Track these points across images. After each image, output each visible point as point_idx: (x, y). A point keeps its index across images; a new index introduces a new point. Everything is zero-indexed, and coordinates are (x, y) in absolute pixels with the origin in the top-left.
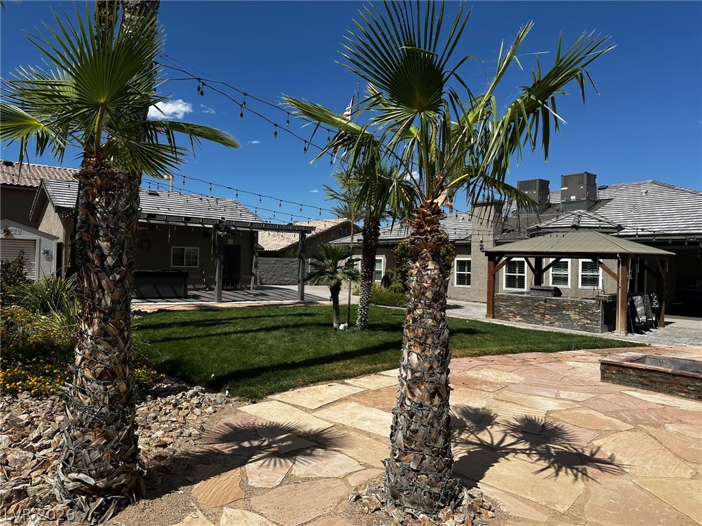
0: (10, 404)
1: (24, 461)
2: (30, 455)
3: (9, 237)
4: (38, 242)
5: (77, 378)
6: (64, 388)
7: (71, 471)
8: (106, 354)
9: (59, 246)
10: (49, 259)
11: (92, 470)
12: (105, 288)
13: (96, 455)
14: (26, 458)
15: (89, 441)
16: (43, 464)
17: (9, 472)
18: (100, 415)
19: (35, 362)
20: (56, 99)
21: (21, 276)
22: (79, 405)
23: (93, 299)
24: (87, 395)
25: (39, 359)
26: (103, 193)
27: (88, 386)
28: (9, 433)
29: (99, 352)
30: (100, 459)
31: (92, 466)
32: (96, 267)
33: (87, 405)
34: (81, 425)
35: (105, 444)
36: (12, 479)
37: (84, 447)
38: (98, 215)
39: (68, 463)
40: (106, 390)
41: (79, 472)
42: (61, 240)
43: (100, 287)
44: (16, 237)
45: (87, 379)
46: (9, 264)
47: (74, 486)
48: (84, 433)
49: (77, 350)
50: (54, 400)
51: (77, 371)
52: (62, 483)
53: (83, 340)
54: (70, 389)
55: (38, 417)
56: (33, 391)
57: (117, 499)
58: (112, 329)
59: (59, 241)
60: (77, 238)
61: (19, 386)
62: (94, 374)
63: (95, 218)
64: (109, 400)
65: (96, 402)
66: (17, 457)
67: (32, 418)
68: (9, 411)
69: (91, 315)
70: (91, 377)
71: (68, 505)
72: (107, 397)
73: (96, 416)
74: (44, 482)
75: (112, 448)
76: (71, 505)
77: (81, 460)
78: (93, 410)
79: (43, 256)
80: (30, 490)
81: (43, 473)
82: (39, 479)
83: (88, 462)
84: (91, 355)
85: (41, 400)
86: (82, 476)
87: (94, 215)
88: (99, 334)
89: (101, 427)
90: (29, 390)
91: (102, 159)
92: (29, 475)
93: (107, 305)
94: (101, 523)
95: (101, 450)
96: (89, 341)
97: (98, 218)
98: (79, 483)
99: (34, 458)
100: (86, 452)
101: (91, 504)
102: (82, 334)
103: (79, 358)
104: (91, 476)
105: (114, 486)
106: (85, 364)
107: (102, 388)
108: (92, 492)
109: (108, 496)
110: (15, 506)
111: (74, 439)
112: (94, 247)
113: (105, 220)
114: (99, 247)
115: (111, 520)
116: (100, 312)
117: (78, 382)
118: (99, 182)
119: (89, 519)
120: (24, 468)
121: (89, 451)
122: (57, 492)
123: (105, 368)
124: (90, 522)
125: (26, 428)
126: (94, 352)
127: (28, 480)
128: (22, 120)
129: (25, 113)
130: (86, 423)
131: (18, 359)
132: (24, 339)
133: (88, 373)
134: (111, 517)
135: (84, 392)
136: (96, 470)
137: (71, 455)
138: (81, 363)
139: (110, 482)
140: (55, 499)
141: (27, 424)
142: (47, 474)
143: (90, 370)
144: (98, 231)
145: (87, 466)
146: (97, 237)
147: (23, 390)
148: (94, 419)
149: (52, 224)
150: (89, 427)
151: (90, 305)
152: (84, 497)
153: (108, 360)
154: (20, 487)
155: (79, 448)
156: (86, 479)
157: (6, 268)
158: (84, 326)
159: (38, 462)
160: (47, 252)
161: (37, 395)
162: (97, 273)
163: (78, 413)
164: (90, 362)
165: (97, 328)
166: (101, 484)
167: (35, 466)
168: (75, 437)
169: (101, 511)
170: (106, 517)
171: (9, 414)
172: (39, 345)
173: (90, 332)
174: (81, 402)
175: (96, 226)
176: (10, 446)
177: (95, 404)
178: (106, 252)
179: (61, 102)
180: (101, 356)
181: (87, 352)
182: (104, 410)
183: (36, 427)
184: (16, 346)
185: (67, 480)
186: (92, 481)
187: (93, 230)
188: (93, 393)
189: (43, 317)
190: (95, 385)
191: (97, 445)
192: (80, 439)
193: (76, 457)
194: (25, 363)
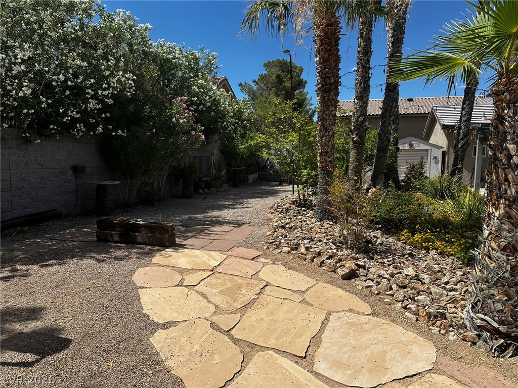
0: (425, 256)
1: (442, 295)
2: (445, 292)
3: (412, 148)
4: (429, 151)
5: (485, 246)
6: (473, 252)
7: (478, 312)
8: (510, 232)
9: (444, 153)
10: (437, 163)
11: (495, 316)
12: (511, 181)
13: (499, 306)
14: (442, 294)
15: (493, 295)
16: (454, 301)
17: (433, 299)
18: (503, 278)
19: (438, 232)
20: (477, 40)
21: (422, 174)
22: (485, 267)
23: (500, 189)
24: (492, 260)
25: (441, 230)
26: (511, 105)
27: (494, 254)
28: (428, 274)
29: (504, 230)
30: (502, 311)
31: (495, 314)
32: (504, 164)
33: (492, 268)
34: (487, 281)
35: (506, 300)
36: (435, 304)
37: (490, 298)
38: (507, 123)
39: (477, 306)
40: (508, 260)
41: (485, 315)
42: (445, 149)
43: (507, 180)
44: (416, 148)
45: (493, 249)
46: (414, 166)
47: (481, 323)
48: (489, 288)
49: (485, 226)
50: (453, 260)
51: (485, 242)
52: (472, 318)
53: (490, 220)
54: (479, 254)
55: (445, 269)
56: (439, 251)
57: (515, 345)
58: (515, 214)
59: (443, 150)
60: (459, 146)
61: (430, 245)
62: (499, 246)
63: (503, 126)
64: (511, 268)
65: (500, 267)
66: (437, 291)
67: (442, 269)
68: (426, 261)
69: (498, 201)
70: (496, 247)
71: (476, 334)
72: (509, 266)
73: (499, 277)
74: (456, 313)
75: (512, 305)
76: (479, 336)
77: (487, 307)
78: (497, 273)
79: (432, 161)
80: (448, 315)
81: (455, 307)
82: (452, 310)
83: (492, 310)
84: (497, 231)
85: (444, 258)
86: (486, 318)
87: (502, 124)
88: (504, 216)
89: (504, 286)
90: (437, 249)
91: (511, 79)
92: (445, 305)
93: (512, 194)
94: (503, 357)
95: (503, 304)
96: (496, 221)
97: (506, 126)
98: (485, 323)
99: (447, 295)
100: (491, 302)
101: (494, 341)
102: (489, 214)
103: (486, 233)
104: (494, 320)
105: (513, 334)
106: (491, 238)
107: (505, 257)
108: (495, 333)
109: (509, 340)
110: (440, 322)
111: (482, 290)
112: (502, 149)
113: (512, 127)
114: (507, 149)
115: (510, 359)
116: (506, 199)
117: (486, 250)
118: (508, 97)
119: (493, 351)
120: (441, 299)
121: (493, 302)
122: (467, 323)
123: (508, 243)
124: (494, 353)
125: (438, 274)
126: (499, 229)
127: (445, 309)
128: (452, 61)
129: (453, 56)
130: (492, 281)
131: (428, 228)
132: (430, 215)
133: (494, 245)
134: (510, 357)
135: (490, 258)
136: (498, 317)
137: (479, 301)
138: (488, 236)
139: (510, 330)
140: (466, 328)
141: (439, 271)
142: (457, 308)
143: (496, 242)
144: (506, 136)
145: (492, 313)
146: (505, 140)
147: (433, 249)
148: (498, 280)
149: (439, 138)
150: (494, 284)
151: (497, 194)
152: (488, 334)
153: (511, 237)
154: (441, 311)
155: (485, 298)
156: (491, 321)
157: (413, 168)
158: (491, 209)
159: (451, 299)
160: (435, 158)
161: (442, 254)
162: (504, 169)
163: (485, 272)
164: (497, 236)
165: (503, 211)
166: (502, 329)
167: (449, 300)
168: (482, 289)
169: (502, 349)
170: (506, 355)
171: (426, 262)
172: (439, 220)
173: (497, 214)
174: (488, 265)
175: (505, 133)
176: (430, 283)
177: (499, 269)
178: (513, 152)
179: (480, 41)
180: (505, 233)
181: (494, 228)
182: (506, 275)
183: (445, 275)
184: (426, 219)
185: (476, 317)
186: (496, 325)
187: (502, 136)
188: (497, 260)
189: (442, 202)
190: (499, 254)
191: (500, 300)
192: (487, 291)
193: (482, 303)
194: (432, 231)
